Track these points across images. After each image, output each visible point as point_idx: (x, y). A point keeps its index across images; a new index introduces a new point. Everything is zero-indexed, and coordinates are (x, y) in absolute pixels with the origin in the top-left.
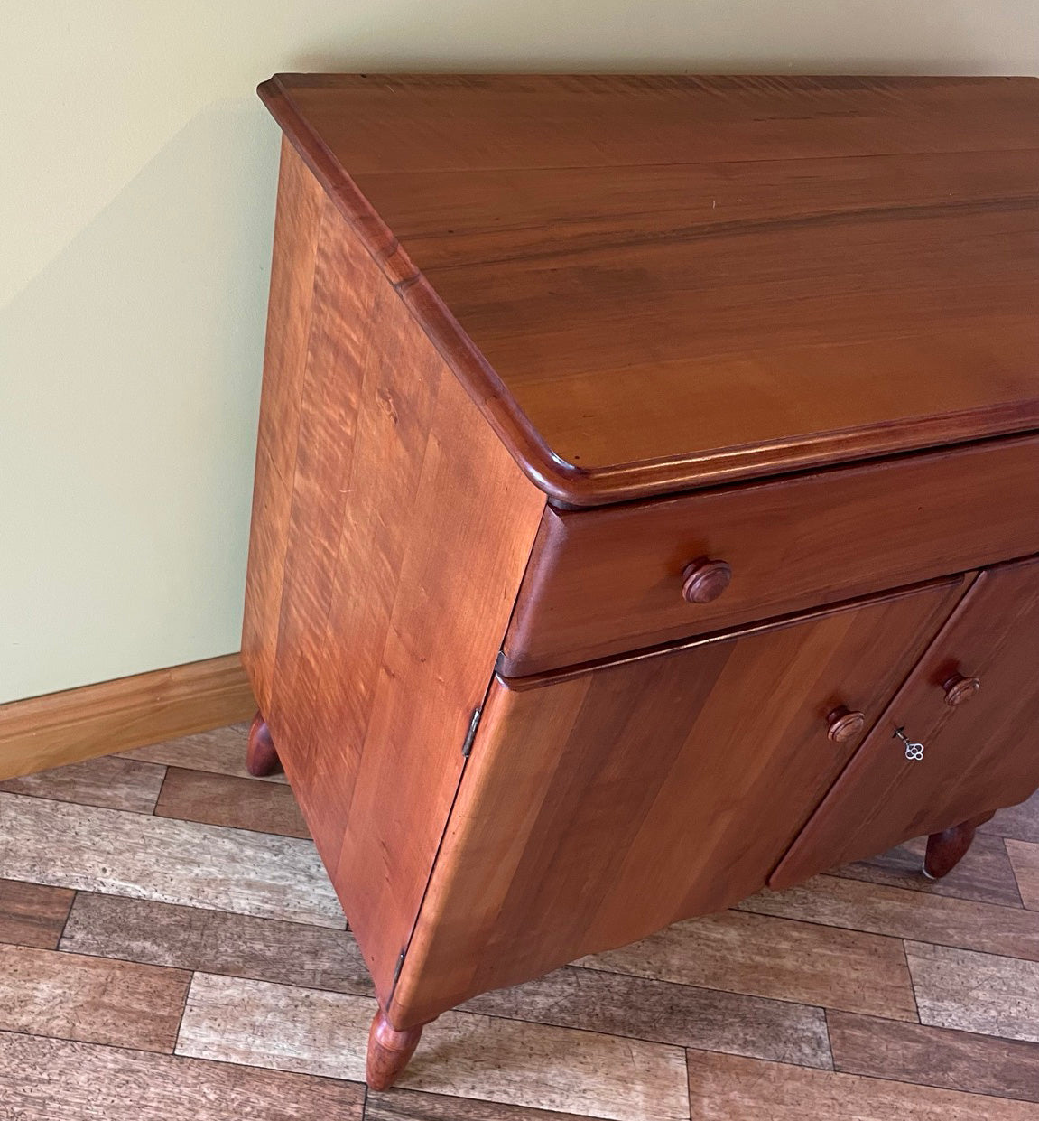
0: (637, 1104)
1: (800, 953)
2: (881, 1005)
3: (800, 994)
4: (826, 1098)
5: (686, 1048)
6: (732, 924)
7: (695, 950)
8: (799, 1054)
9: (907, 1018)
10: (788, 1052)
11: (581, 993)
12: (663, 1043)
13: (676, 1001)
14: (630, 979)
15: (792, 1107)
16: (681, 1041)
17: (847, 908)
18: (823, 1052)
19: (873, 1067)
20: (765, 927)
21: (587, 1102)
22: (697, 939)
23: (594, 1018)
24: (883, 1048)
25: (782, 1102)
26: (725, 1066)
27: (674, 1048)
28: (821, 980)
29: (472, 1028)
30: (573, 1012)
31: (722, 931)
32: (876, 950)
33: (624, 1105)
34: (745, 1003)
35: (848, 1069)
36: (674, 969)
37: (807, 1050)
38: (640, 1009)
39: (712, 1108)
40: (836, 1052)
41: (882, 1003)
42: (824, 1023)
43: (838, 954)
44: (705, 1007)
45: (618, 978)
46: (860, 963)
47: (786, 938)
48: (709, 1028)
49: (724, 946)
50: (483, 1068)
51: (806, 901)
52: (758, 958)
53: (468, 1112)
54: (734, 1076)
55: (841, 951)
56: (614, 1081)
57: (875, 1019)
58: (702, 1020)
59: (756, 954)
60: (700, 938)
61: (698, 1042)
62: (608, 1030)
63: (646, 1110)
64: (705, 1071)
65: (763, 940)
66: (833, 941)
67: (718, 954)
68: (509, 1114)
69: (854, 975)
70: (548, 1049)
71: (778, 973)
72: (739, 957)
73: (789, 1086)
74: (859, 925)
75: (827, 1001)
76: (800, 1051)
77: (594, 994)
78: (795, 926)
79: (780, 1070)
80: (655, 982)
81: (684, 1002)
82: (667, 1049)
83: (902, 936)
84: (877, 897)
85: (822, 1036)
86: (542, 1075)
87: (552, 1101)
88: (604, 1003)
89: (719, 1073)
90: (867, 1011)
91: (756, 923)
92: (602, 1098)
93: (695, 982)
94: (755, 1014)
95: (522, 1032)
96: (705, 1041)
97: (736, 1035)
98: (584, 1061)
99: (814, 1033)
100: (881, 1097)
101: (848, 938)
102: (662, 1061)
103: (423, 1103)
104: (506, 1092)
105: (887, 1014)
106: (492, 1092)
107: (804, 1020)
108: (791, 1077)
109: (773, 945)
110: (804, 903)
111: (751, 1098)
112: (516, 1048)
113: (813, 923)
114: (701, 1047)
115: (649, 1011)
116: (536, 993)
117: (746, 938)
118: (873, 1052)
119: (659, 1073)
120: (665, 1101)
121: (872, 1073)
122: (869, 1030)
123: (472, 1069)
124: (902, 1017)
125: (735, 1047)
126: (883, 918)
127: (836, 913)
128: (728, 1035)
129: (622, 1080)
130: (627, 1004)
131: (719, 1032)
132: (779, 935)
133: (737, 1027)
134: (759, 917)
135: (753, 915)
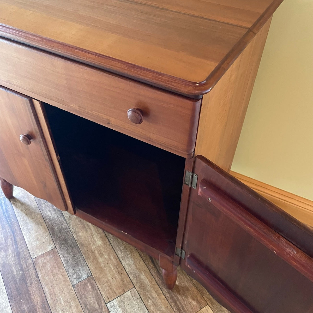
0: (33, 244)
1: (106, 261)
2: (104, 290)
3: (92, 267)
4: (62, 287)
6: (102, 241)
7: (88, 237)
8: (72, 274)
9: (106, 299)
10: (71, 272)
11: (56, 220)
12: (54, 242)
13: (68, 239)
14: (68, 227)
15: (54, 279)
16: (57, 246)
17: (133, 267)
18: (77, 280)
19: (81, 296)
20: (108, 249)
21: (27, 234)
22: (91, 236)
23: (51, 225)
24: (89, 296)
25: (54, 276)
26: (56, 259)
27: (54, 245)
28: (101, 270)
29: (33, 205)
30: (50, 221)
31: (99, 240)
32: (124, 281)
33: (31, 242)
34: (79, 255)
35: (76, 289)
36: (78, 235)
37: (75, 276)
38: (60, 233)
39: (42, 261)
40: (79, 284)
41: (105, 290)
42: (87, 277)
43: (114, 271)
44: (71, 246)
45: (66, 225)
46: (115, 278)
47: (109, 256)
48: (65, 250)
49: (94, 242)
50: (24, 212)
51: (126, 255)
52: (96, 252)
53: (12, 215)
54: (55, 262)
55: (116, 271)
56: (36, 237)
57: (98, 290)
58: (67, 247)
59: (97, 251)
60: (92, 236)
61: (59, 250)
62: (50, 230)
63: (32, 247)
64: (52, 255)
65: (103, 250)
66: (117, 268)
67: (90, 242)
68: (16, 222)
69: (110, 278)
70: (37, 221)
71: (95, 258)
72: (93, 247)
73: (60, 276)
74: (129, 273)
75: (95, 275)
76: (73, 274)
77: (58, 222)
78: (115, 256)
79: (64, 272)
80: (71, 233)
81: (69, 241)
82: (53, 244)
83: (136, 287)
84: (144, 274)
85: (82, 278)
86: (29, 223)
87: (23, 228)
88: (57, 225)
89: (53, 258)
90: (99, 287)
91: (108, 246)
92: (30, 237)
93: (77, 241)
94: (77, 259)
95: (38, 214)
96: (61, 251)
97: (67, 257)
98: (38, 229)
99: (82, 276)
100: (72, 302)
101: (122, 271)
102: (48, 244)
103: (9, 207)
104: (20, 219)
105: (103, 293)
107: (84, 271)
108: (63, 276)
109: (104, 254)
110: (125, 255)
111: (50, 268)
112: (33, 215)
113: (120, 260)
114: (58, 251)
115: (61, 235)
116: (50, 211)
117: (101, 246)
118: (86, 294)
119: (45, 245)
120: (37, 250)
121: (79, 296)
122: (93, 290)
123: (23, 210)
124: (104, 297)
125: (64, 258)
126: (138, 278)
127: (129, 265)
128: (66, 255)
129: (37, 239)
130: (60, 230)
131: (66, 253)
132: (109, 254)
133: (70, 256)
134: (111, 247)
135: (110, 245)
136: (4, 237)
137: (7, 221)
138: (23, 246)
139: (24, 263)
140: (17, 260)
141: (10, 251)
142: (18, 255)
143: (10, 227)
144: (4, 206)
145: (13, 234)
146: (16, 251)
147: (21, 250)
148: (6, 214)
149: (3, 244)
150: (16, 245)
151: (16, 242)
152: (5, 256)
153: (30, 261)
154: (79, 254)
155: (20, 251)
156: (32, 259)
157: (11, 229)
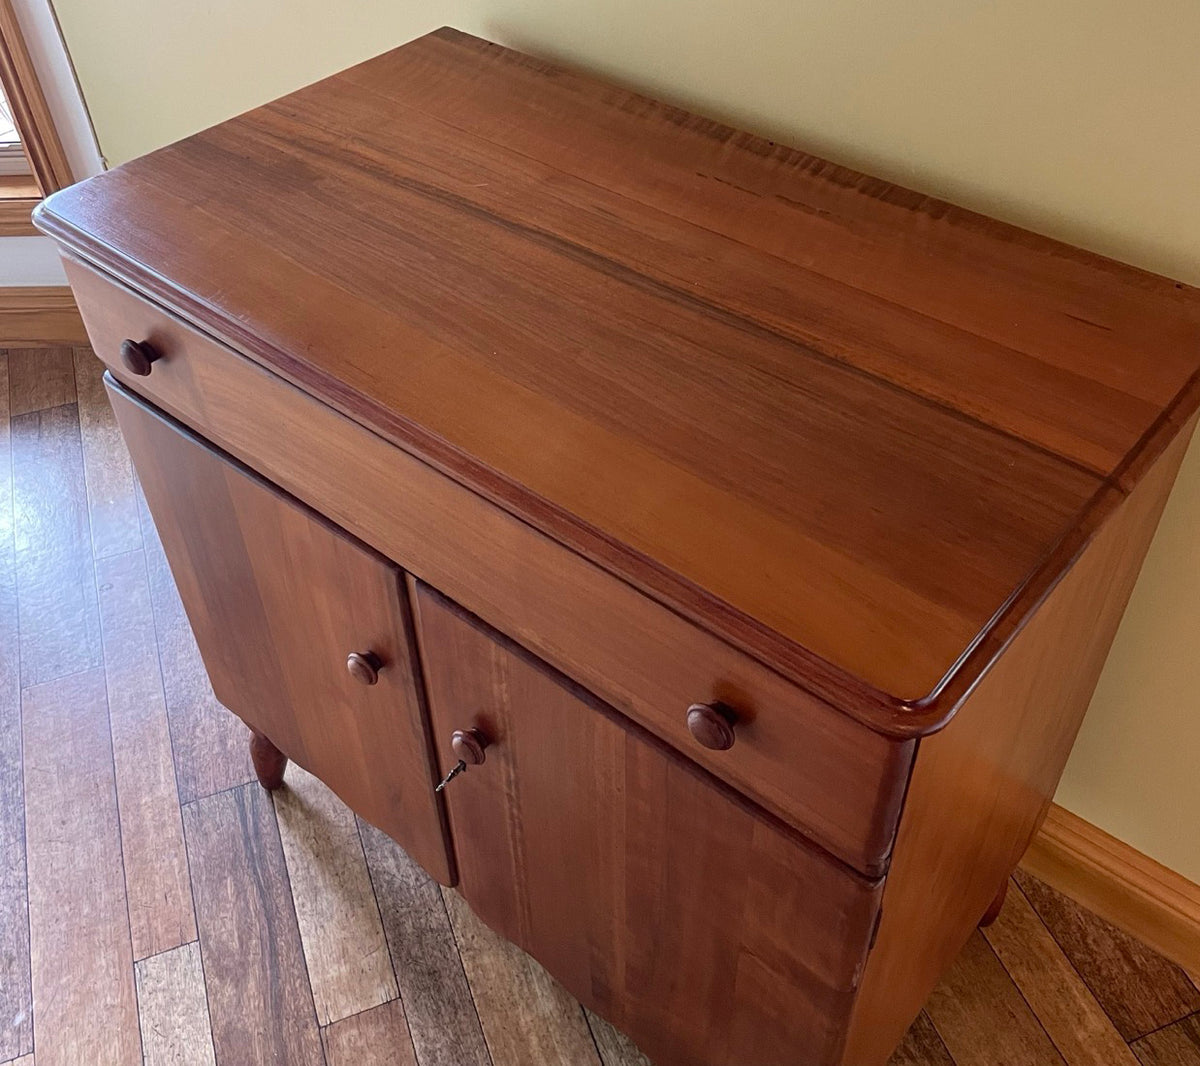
0: (328, 973)
5: (400, 997)
6: (559, 1000)
7: (510, 974)
11: (413, 892)
12: (396, 976)
13: (443, 973)
14: (448, 927)
16: (405, 992)
20: (576, 1036)
21: (313, 931)
22: (523, 972)
23: (393, 910)
26: (398, 1040)
27: (395, 986)
29: (342, 825)
30: (390, 891)
31: (545, 993)
33: (323, 963)
34: (475, 1040)
36: (478, 962)
38: (421, 944)
39: (350, 1040)
44: (451, 1002)
45: (443, 916)
47: (575, 1062)
48: (431, 1012)
49: (530, 1001)
50: (311, 847)
52: (534, 1040)
53: (271, 849)
54: (391, 1051)
56: (340, 947)
58: (436, 1003)
59: (538, 1036)
60: (526, 974)
61: (411, 1008)
62: (387, 925)
63: (325, 982)
64: (384, 1023)
65: (558, 1038)
67: (517, 997)
68: (281, 878)
70: (349, 885)
72: (525, 1019)
77: (418, 902)
80: (455, 949)
81: (446, 981)
82: (391, 981)
86: (323, 889)
87: (303, 905)
88: (413, 914)
89: (389, 1036)
91: (575, 1025)
92: (321, 943)
93: (474, 986)
94: (468, 1053)
95: (356, 860)
96: (416, 1013)
97: (435, 1041)
98: (349, 916)
102: (377, 981)
103: (267, 819)
104: (297, 869)
106: (293, 859)
109: (558, 1050)
112: (339, 863)
114: (407, 1012)
115: (423, 953)
116: (395, 857)
117: (551, 1019)
119: (365, 983)
120: (340, 997)
123: (308, 838)
125: (422, 1044)
128: (431, 1033)
129: (344, 953)
130: (420, 933)
131: (431, 1024)
132: (575, 1054)
133: (444, 1039)
134: (585, 1027)
135: (584, 1019)
136: (238, 929)
137: (255, 873)
138: (296, 972)
139: (293, 1038)
140: (271, 1023)
141: (252, 984)
142: (276, 1003)
143: (262, 895)
144: (250, 816)
145: (270, 920)
146: (271, 990)
147: (288, 987)
148: (253, 844)
149: (232, 955)
150: (275, 965)
151: (274, 953)
152: (235, 1001)
153: (312, 1034)
154: (475, 1036)
155: (284, 990)
156: (320, 1028)
157: (264, 906)
